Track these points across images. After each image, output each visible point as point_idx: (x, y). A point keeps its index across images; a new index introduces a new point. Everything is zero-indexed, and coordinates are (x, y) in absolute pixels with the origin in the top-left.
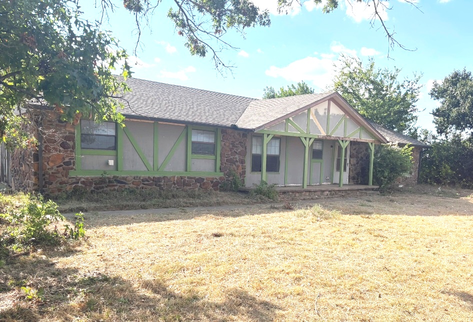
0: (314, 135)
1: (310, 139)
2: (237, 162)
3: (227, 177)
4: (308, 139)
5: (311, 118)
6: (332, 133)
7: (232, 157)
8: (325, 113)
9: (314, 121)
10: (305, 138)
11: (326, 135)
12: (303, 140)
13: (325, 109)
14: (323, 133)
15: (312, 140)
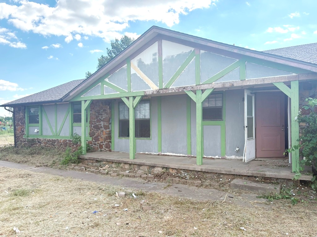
0: (139, 91)
1: (134, 97)
2: (102, 128)
3: (94, 141)
4: (131, 99)
5: (133, 71)
6: (170, 83)
7: (97, 124)
8: (154, 60)
9: (138, 75)
10: (128, 98)
11: (158, 88)
12: (125, 100)
13: (155, 55)
14: (153, 87)
15: (137, 99)
